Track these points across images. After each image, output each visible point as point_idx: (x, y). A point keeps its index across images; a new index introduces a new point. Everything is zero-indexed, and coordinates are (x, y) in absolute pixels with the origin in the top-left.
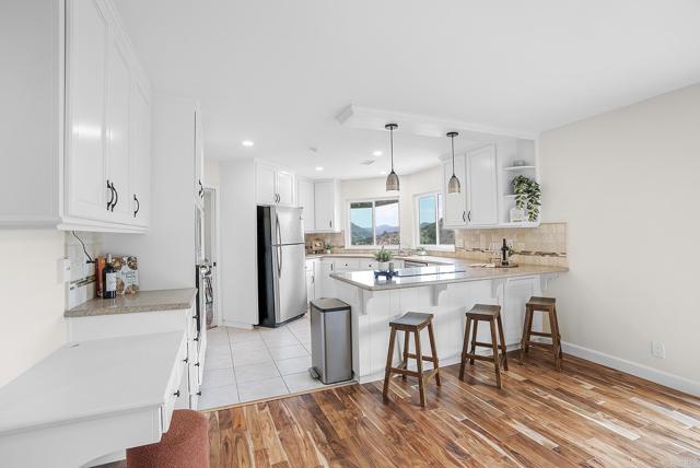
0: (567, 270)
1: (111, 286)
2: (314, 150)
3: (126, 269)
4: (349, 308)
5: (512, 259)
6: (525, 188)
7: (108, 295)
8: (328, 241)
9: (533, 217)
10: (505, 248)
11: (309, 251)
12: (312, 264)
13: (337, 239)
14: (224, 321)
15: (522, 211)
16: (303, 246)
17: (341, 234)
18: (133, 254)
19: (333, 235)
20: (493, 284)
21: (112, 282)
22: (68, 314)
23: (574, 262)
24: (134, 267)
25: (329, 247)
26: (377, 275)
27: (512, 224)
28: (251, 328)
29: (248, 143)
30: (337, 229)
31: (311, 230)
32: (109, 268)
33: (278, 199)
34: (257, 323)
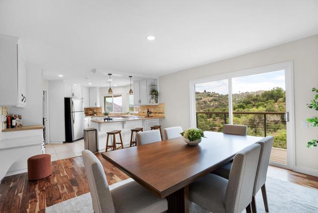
0: (164, 117)
1: (14, 124)
2: (86, 78)
3: (17, 119)
4: (96, 130)
5: (150, 115)
6: (154, 93)
7: (13, 127)
8: (95, 111)
9: (157, 102)
10: (148, 111)
11: (87, 114)
12: (88, 119)
13: (98, 110)
14: (50, 142)
15: (154, 100)
16: (84, 112)
17: (100, 108)
18: (20, 115)
19: (97, 108)
20: (143, 121)
21: (14, 122)
22: (3, 131)
23: (166, 115)
24: (20, 119)
25: (95, 113)
26: (105, 119)
27: (151, 104)
28: (62, 143)
29: (61, 76)
30: (98, 106)
31: (87, 106)
32: (13, 118)
33: (73, 95)
34: (65, 141)
